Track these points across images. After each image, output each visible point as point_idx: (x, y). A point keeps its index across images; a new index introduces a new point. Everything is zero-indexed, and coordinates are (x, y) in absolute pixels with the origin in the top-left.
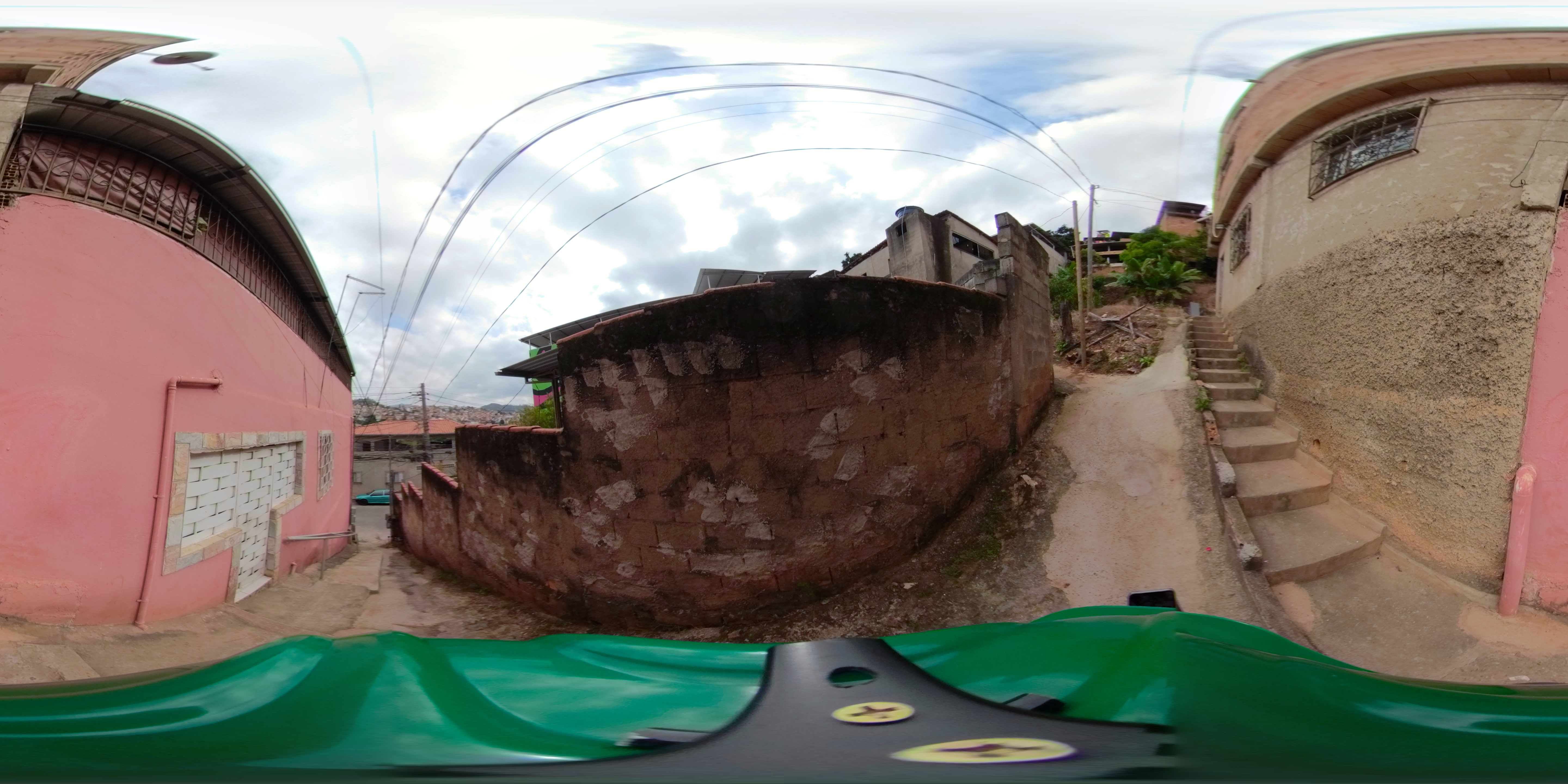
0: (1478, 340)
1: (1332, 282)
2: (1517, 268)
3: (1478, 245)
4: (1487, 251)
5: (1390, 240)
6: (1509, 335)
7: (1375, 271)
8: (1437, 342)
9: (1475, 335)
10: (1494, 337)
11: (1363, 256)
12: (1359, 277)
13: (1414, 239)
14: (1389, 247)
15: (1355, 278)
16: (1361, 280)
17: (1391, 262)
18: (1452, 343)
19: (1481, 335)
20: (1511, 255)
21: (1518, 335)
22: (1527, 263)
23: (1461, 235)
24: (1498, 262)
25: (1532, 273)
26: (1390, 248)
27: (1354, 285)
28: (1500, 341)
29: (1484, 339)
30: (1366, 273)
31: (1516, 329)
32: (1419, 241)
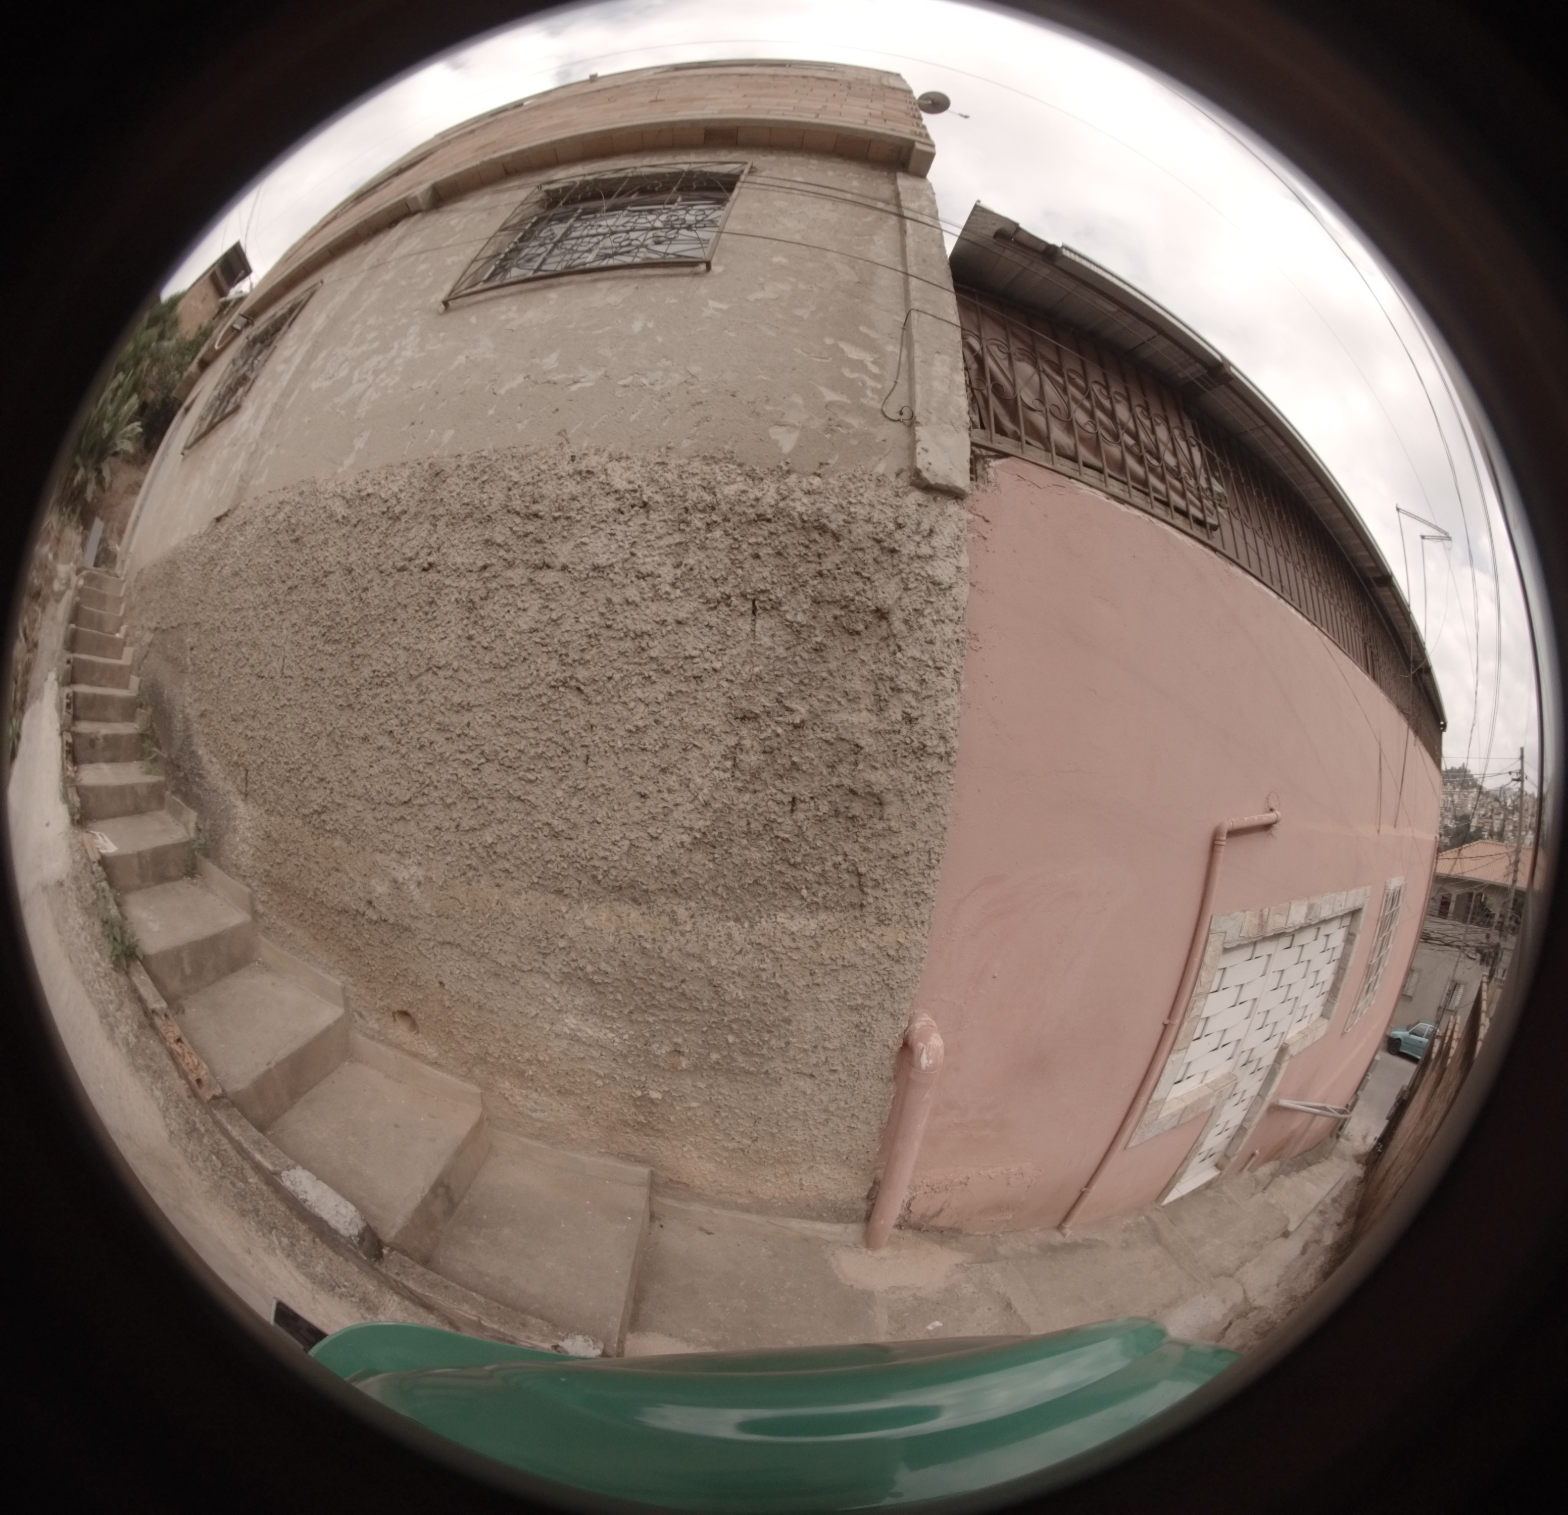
0: (841, 792)
1: (423, 560)
2: (918, 634)
3: (837, 558)
4: (856, 578)
5: (620, 484)
6: (907, 785)
7: (563, 560)
8: (740, 790)
9: (835, 780)
10: (876, 789)
11: (535, 508)
12: (510, 565)
13: (683, 498)
14: (611, 504)
15: (498, 567)
16: (517, 575)
17: (614, 547)
18: (780, 797)
19: (847, 782)
20: (906, 601)
21: (924, 787)
22: (939, 627)
23: (799, 524)
24: (878, 610)
25: (949, 652)
26: (616, 505)
27: (494, 585)
28: (888, 797)
29: (853, 792)
30: (537, 559)
31: (921, 774)
32: (695, 506)
